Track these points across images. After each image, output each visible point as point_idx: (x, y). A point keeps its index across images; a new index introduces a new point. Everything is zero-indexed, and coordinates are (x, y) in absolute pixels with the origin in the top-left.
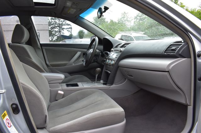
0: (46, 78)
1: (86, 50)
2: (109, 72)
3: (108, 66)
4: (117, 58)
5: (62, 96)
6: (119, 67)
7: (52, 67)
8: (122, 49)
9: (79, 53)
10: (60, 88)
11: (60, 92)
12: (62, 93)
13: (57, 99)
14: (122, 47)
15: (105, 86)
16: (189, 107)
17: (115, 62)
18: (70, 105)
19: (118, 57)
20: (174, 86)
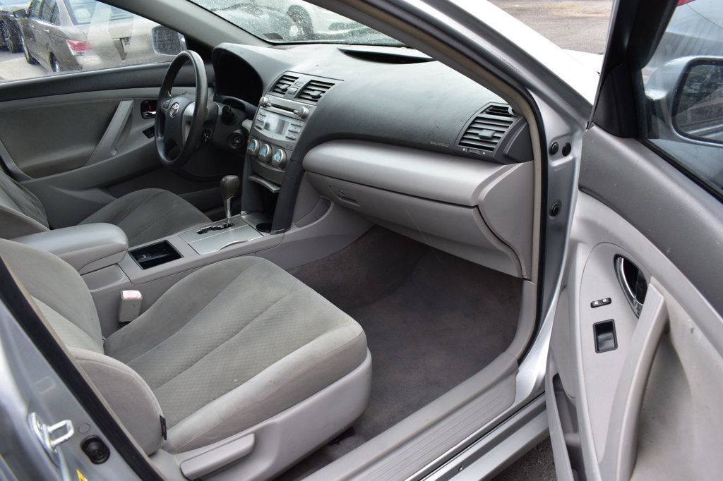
0: (67, 260)
1: (156, 91)
2: (273, 189)
3: (263, 165)
4: (296, 142)
5: (138, 307)
6: (304, 170)
7: (33, 180)
8: (307, 107)
9: (125, 107)
10: (123, 280)
11: (127, 294)
12: (135, 294)
13: (122, 319)
14: (301, 95)
15: (266, 236)
16: (526, 283)
17: (290, 154)
18: (177, 330)
19: (297, 137)
20: (488, 239)
